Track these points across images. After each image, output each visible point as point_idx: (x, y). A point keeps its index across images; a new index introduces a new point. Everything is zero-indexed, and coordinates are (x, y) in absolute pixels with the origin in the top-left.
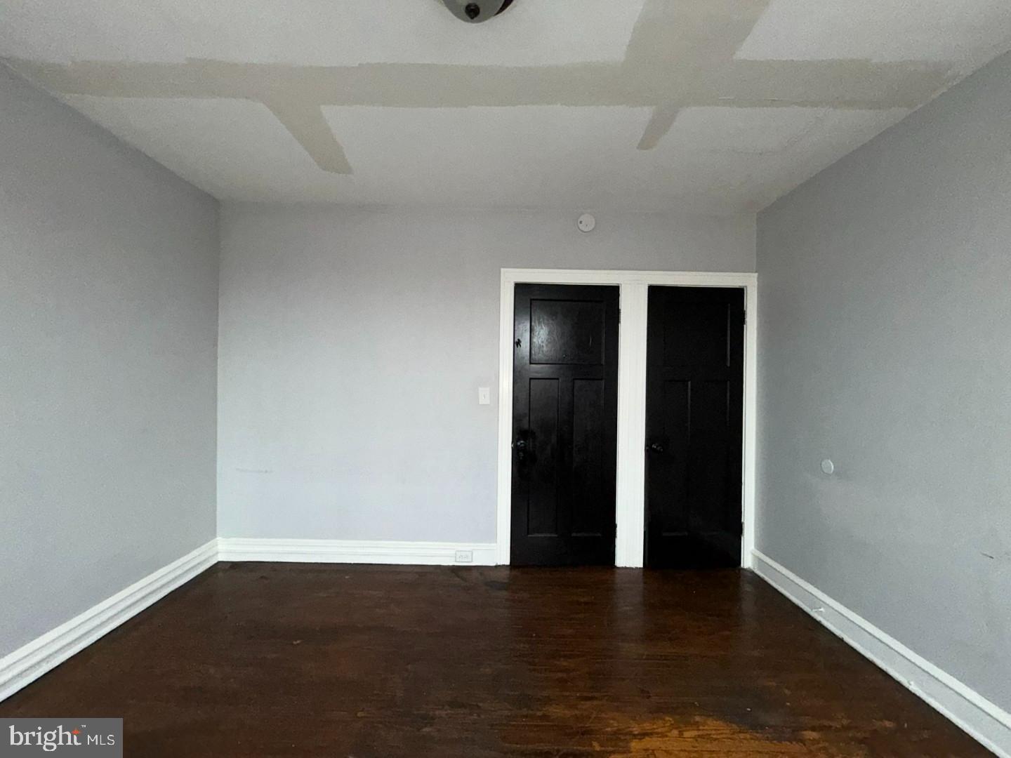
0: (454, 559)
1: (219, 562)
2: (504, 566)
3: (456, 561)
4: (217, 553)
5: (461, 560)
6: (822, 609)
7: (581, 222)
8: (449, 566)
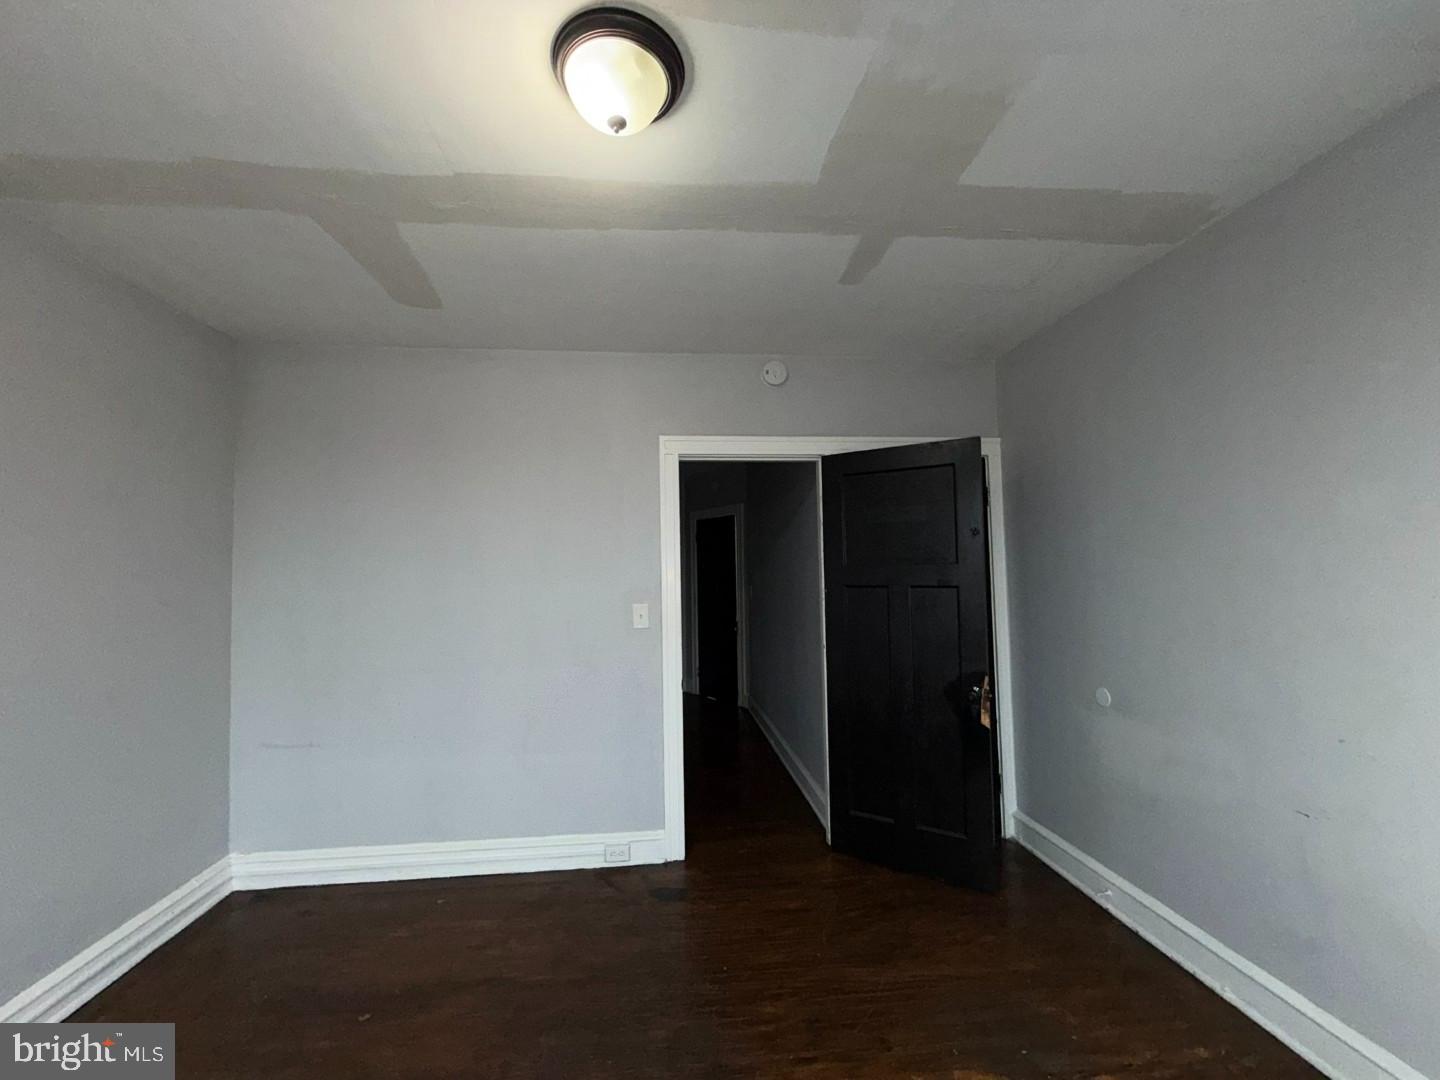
0: (602, 859)
1: (233, 893)
2: (676, 862)
3: (606, 861)
4: (231, 878)
5: (614, 858)
6: (1109, 893)
7: (767, 372)
8: (595, 869)
